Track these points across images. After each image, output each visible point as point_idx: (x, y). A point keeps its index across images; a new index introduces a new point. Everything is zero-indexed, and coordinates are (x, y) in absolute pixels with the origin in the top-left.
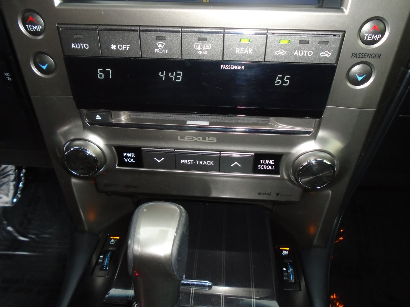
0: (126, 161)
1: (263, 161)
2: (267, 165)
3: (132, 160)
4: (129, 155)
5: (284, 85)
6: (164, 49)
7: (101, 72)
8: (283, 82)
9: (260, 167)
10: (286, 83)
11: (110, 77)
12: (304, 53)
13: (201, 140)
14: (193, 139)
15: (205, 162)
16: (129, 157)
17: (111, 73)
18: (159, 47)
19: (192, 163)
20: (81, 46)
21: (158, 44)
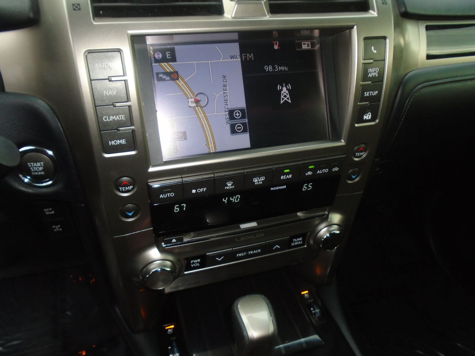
0: (192, 266)
1: (295, 240)
2: (297, 242)
3: (198, 264)
4: (196, 261)
5: (308, 189)
6: (232, 186)
7: (177, 207)
8: (308, 187)
9: (293, 244)
10: (310, 188)
11: (184, 209)
12: (323, 171)
13: (253, 237)
14: (247, 238)
15: (255, 251)
16: (196, 263)
17: (185, 206)
18: (228, 185)
19: (245, 254)
20: (167, 195)
21: (228, 183)
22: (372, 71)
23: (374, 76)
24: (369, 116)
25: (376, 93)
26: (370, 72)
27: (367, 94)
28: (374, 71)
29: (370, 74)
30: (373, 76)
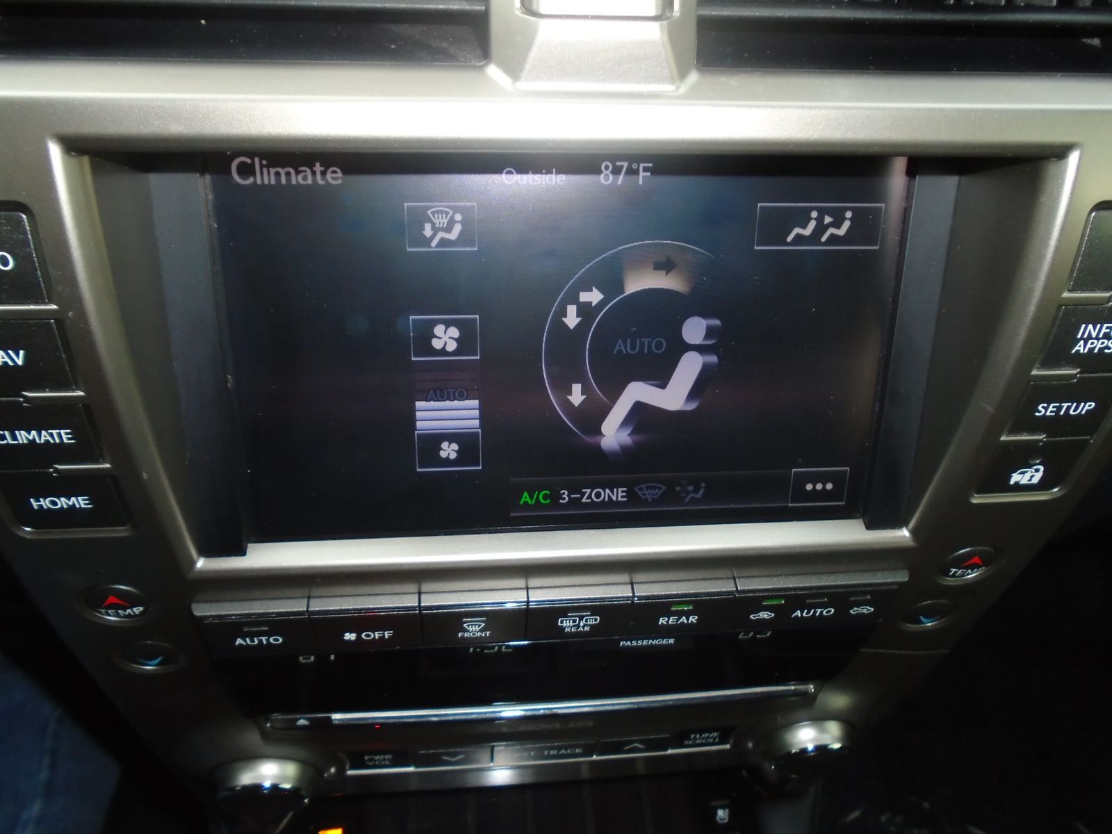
1: (695, 736)
2: (703, 739)
12: (815, 612)
13: (557, 726)
14: (538, 727)
18: (470, 629)
21: (468, 626)
22: (1094, 335)
23: (1096, 351)
24: (1032, 477)
25: (1086, 408)
26: (1085, 336)
27: (1046, 409)
28: (1101, 336)
29: (1082, 342)
30: (1091, 350)
